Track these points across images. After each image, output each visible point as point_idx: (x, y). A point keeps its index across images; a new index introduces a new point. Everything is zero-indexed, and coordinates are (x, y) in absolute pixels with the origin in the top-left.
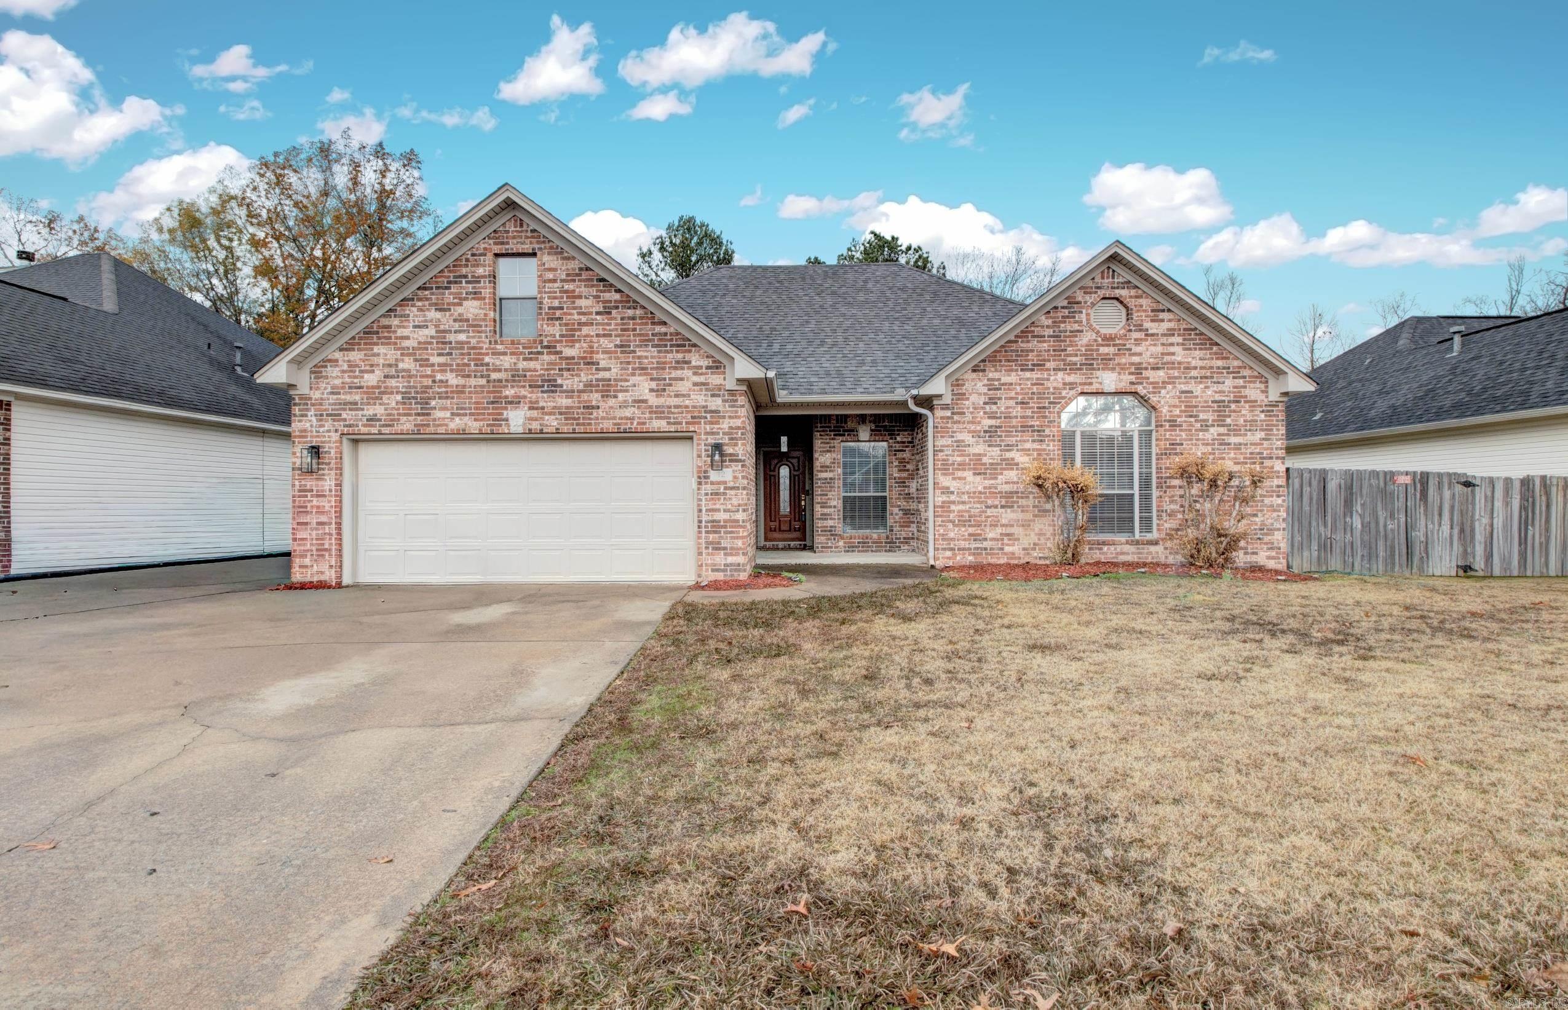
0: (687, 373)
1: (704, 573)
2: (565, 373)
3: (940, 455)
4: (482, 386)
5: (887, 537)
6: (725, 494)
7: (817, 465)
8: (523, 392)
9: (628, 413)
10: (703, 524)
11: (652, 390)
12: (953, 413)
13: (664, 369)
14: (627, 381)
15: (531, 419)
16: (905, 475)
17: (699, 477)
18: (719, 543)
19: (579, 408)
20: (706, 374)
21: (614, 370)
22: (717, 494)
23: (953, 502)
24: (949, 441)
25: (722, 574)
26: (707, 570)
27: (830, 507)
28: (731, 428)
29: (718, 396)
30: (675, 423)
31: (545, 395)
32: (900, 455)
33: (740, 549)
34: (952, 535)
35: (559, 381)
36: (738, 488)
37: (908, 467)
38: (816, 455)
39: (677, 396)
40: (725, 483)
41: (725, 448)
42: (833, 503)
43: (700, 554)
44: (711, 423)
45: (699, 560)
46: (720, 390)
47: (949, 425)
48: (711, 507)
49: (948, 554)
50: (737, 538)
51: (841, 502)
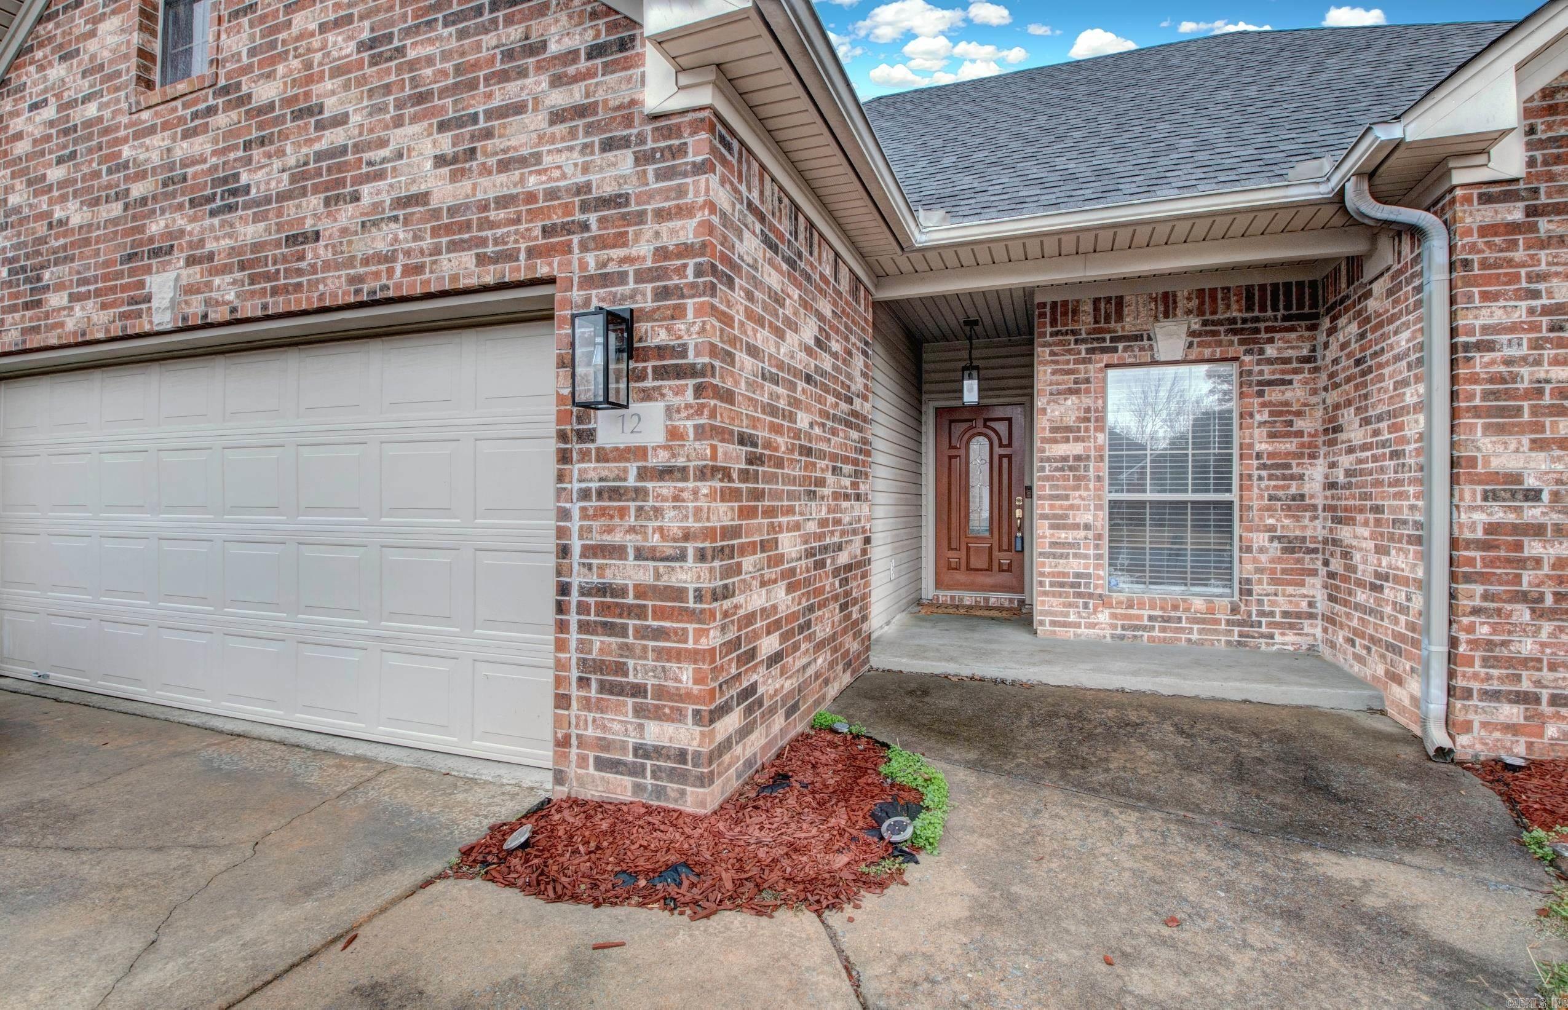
0: (536, 83)
1: (572, 770)
2: (257, 153)
3: (1481, 363)
4: (115, 221)
5: (1234, 610)
6: (640, 493)
7: (1042, 424)
8: (181, 222)
9: (379, 241)
10: (574, 597)
11: (440, 161)
12: (1531, 212)
13: (472, 85)
14: (383, 143)
15: (191, 290)
16: (1290, 445)
17: (562, 436)
18: (621, 669)
19: (277, 244)
20: (590, 74)
21: (355, 119)
22: (616, 493)
23: (1537, 530)
24: (1520, 311)
25: (627, 781)
26: (582, 761)
27: (1076, 527)
28: (662, 253)
29: (625, 143)
30: (496, 259)
31: (216, 221)
32: (1274, 395)
33: (687, 697)
34: (1527, 647)
35: (244, 179)
36: (682, 473)
37: (1299, 424)
38: (1040, 402)
39: (504, 166)
40: (641, 452)
41: (642, 327)
42: (1088, 517)
43: (562, 701)
44: (602, 243)
45: (558, 722)
46: (628, 121)
47: (1519, 255)
48: (596, 539)
49: (1511, 712)
50: (678, 656)
51: (1104, 514)
